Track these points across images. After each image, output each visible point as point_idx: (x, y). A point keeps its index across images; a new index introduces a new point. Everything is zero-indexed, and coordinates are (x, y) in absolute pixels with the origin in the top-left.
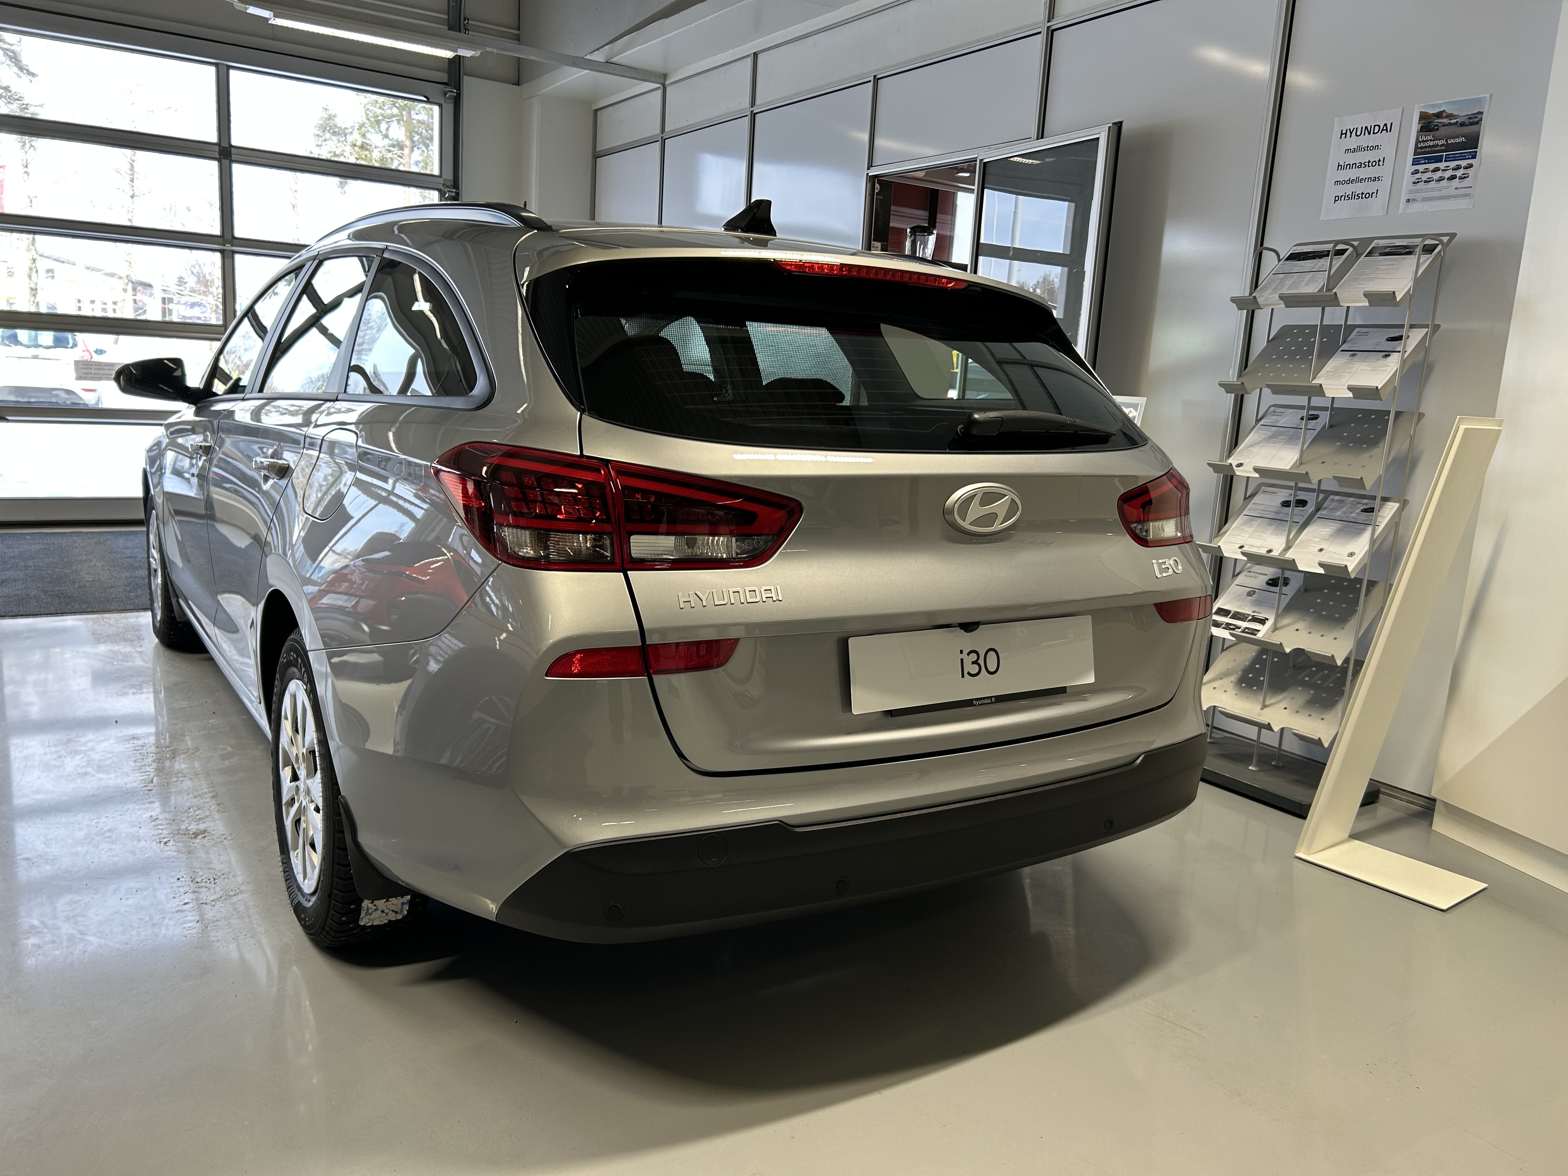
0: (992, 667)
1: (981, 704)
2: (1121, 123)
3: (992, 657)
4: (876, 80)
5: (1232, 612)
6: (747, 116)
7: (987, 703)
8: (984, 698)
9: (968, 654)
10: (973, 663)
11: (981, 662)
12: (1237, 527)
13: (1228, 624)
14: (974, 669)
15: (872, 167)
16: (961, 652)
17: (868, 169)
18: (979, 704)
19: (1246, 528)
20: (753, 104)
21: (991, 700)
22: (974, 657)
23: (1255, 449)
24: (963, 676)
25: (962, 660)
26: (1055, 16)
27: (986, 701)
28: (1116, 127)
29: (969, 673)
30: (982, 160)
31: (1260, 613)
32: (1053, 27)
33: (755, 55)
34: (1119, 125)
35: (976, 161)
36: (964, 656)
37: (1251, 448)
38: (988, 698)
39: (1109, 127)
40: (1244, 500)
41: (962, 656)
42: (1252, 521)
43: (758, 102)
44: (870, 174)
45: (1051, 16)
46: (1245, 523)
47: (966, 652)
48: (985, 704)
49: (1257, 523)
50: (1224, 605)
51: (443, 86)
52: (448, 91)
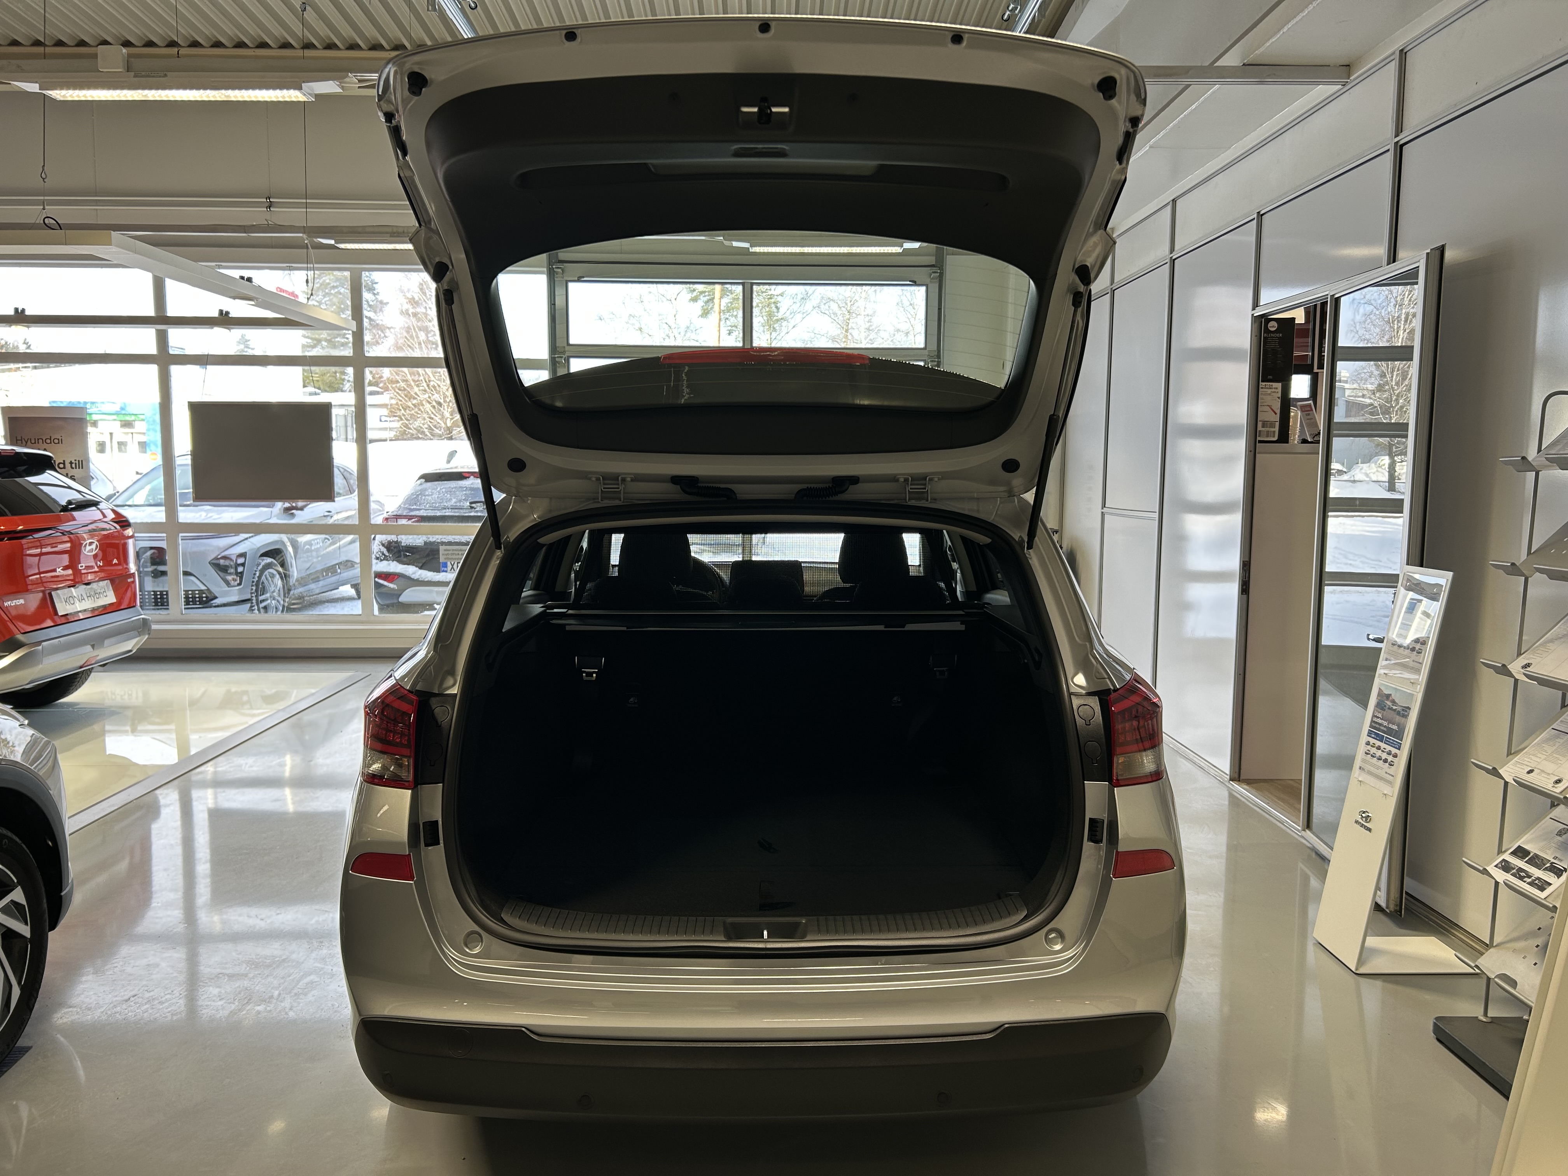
2: (1443, 247)
4: (1260, 216)
5: (1531, 854)
6: (1167, 263)
12: (1538, 744)
13: (1521, 870)
15: (1257, 306)
17: (1254, 309)
19: (1546, 747)
20: (1172, 250)
23: (1551, 646)
26: (1403, 130)
28: (1438, 253)
30: (1333, 295)
31: (1560, 860)
32: (1402, 142)
33: (1174, 201)
34: (1442, 250)
35: (1327, 298)
37: (1551, 644)
39: (1428, 254)
40: (1561, 708)
42: (1558, 737)
43: (1177, 247)
44: (1255, 315)
45: (1399, 129)
46: (1547, 741)
49: (1562, 741)
50: (1524, 844)
51: (929, 268)
52: (933, 272)
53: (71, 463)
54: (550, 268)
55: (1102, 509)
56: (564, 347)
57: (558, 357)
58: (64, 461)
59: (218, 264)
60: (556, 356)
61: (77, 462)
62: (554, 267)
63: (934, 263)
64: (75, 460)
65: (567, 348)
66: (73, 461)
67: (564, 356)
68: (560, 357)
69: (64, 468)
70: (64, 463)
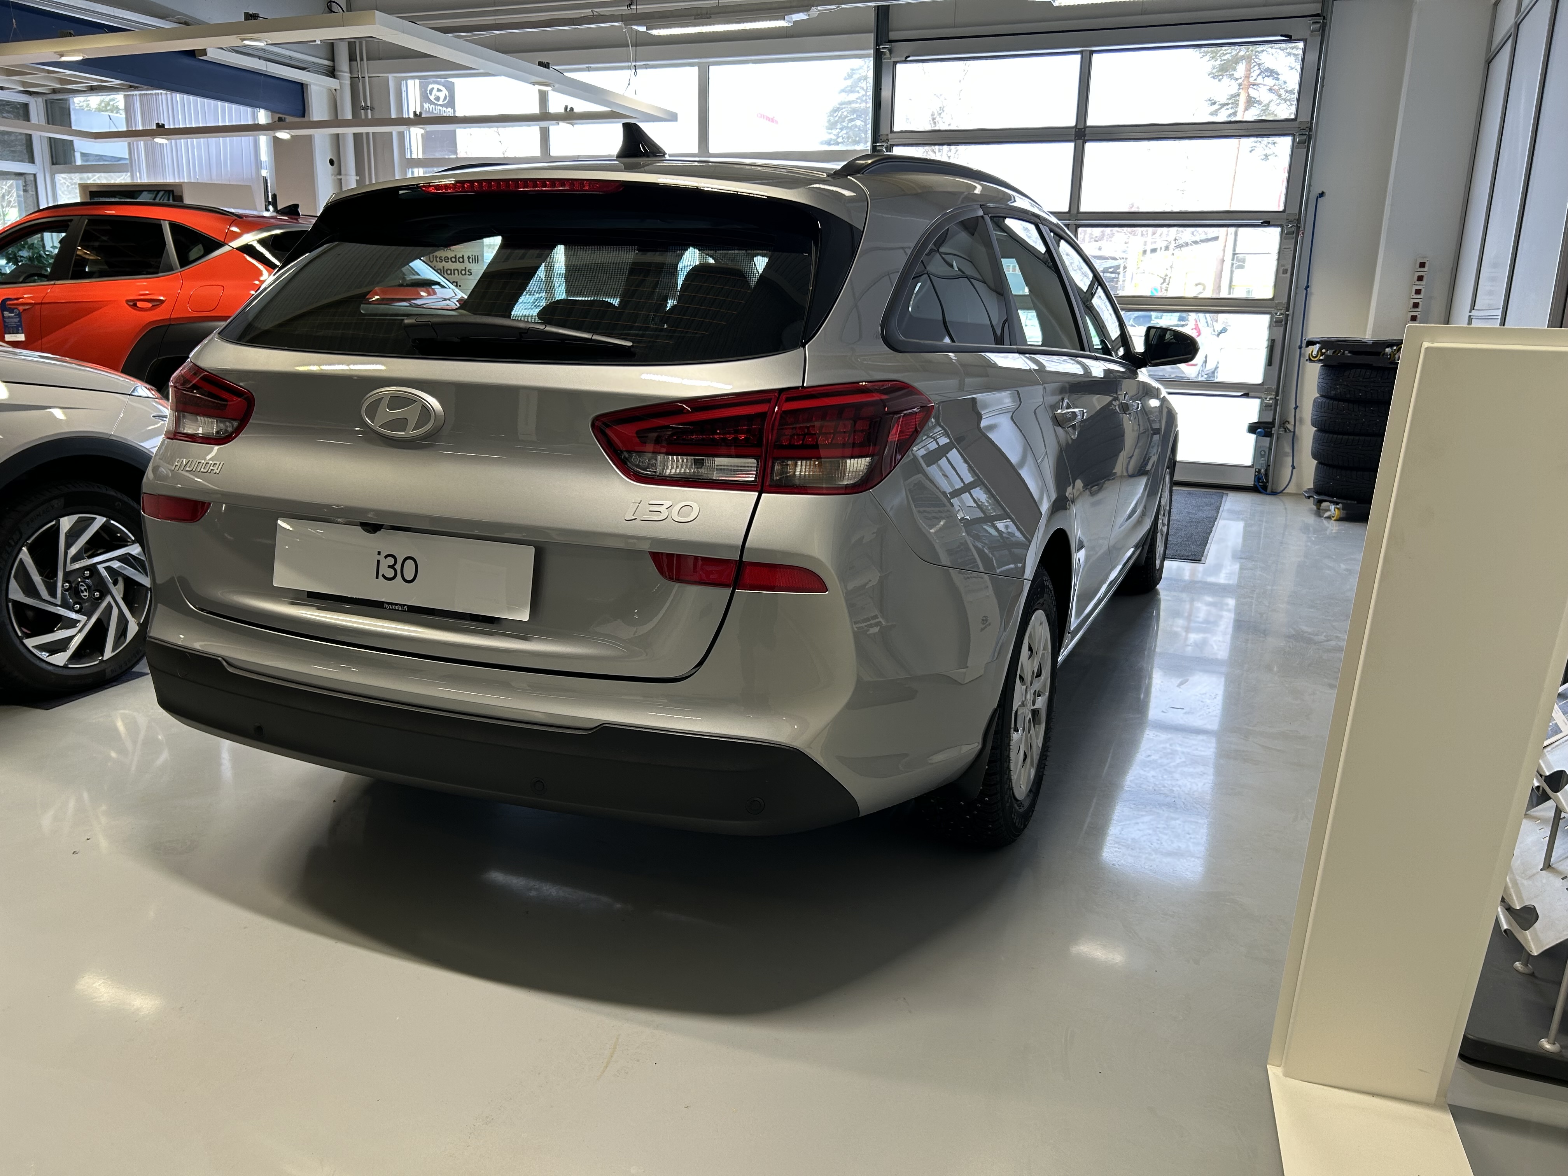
0: (409, 576)
1: (392, 609)
3: (410, 566)
7: (398, 610)
8: (396, 604)
9: (386, 557)
10: (389, 567)
11: (398, 567)
14: (390, 573)
16: (379, 553)
18: (389, 609)
21: (403, 608)
22: (391, 561)
24: (377, 577)
25: (378, 561)
27: (397, 608)
29: (383, 576)
36: (381, 558)
38: (400, 605)
41: (379, 557)
47: (383, 554)
48: (396, 610)
51: (1310, 18)
52: (1313, 23)
53: (469, 258)
54: (876, 49)
55: (1470, 312)
56: (888, 135)
57: (879, 146)
58: (463, 256)
59: (587, 66)
60: (878, 144)
61: (474, 257)
62: (881, 47)
63: (1320, 12)
64: (472, 255)
65: (890, 136)
66: (471, 256)
67: (885, 145)
68: (882, 145)
69: (463, 262)
70: (463, 257)
